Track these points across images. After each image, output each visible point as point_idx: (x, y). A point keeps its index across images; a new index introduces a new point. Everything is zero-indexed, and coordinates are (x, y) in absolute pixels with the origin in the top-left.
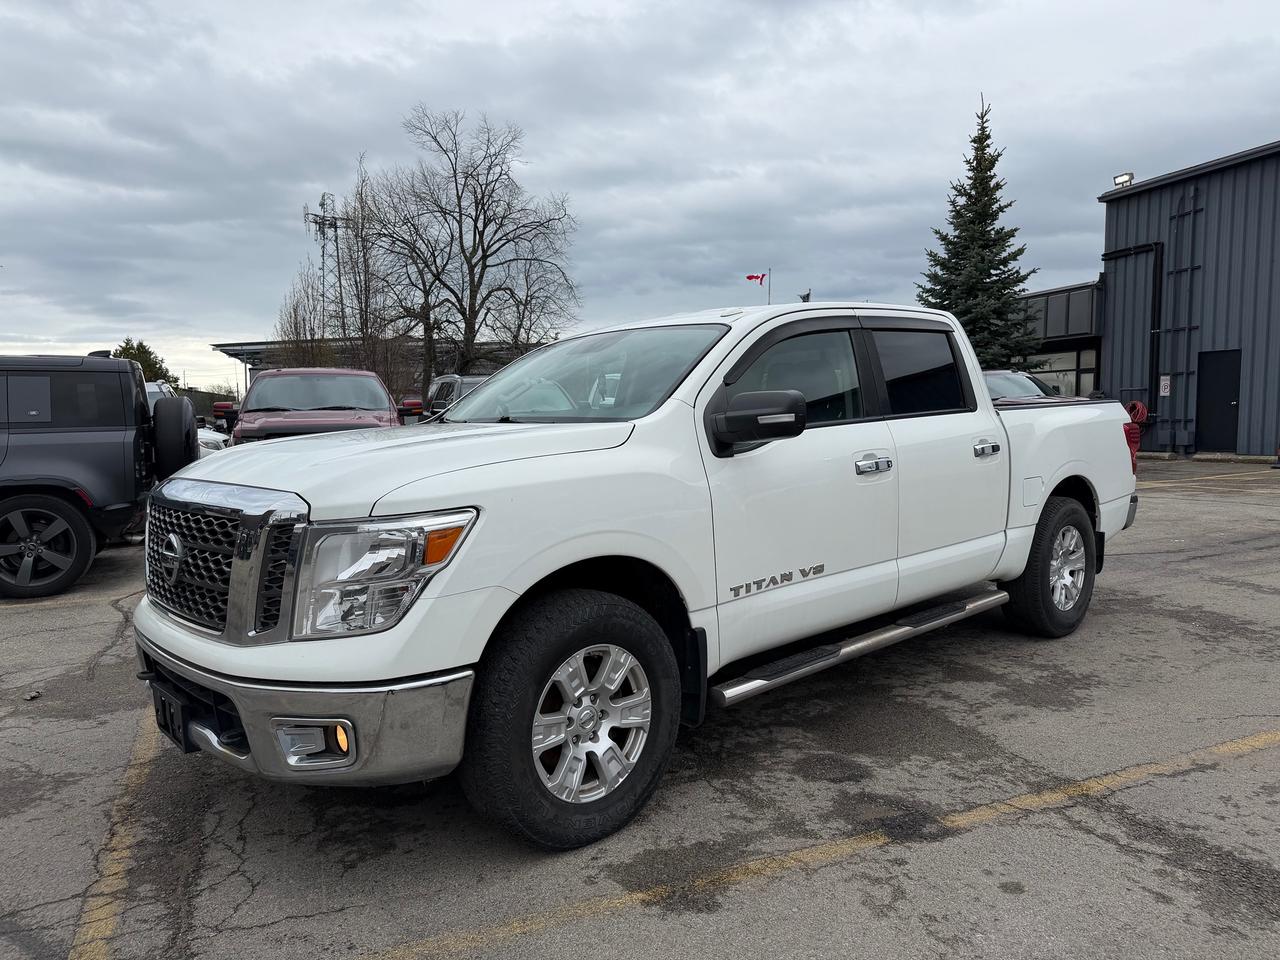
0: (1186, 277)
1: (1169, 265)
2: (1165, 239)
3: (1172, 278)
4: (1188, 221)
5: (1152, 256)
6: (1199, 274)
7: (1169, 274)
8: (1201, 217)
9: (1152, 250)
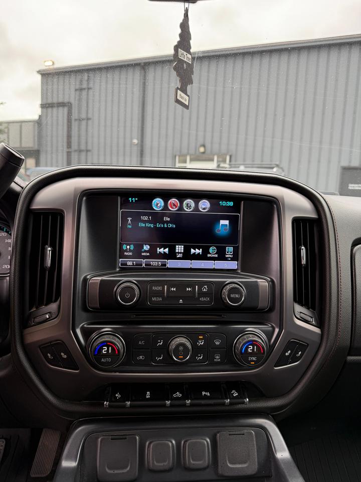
0: (84, 123)
1: (75, 115)
2: (72, 101)
3: (77, 123)
4: (84, 93)
5: (66, 109)
6: (90, 122)
7: (76, 120)
8: (91, 92)
9: (66, 106)
